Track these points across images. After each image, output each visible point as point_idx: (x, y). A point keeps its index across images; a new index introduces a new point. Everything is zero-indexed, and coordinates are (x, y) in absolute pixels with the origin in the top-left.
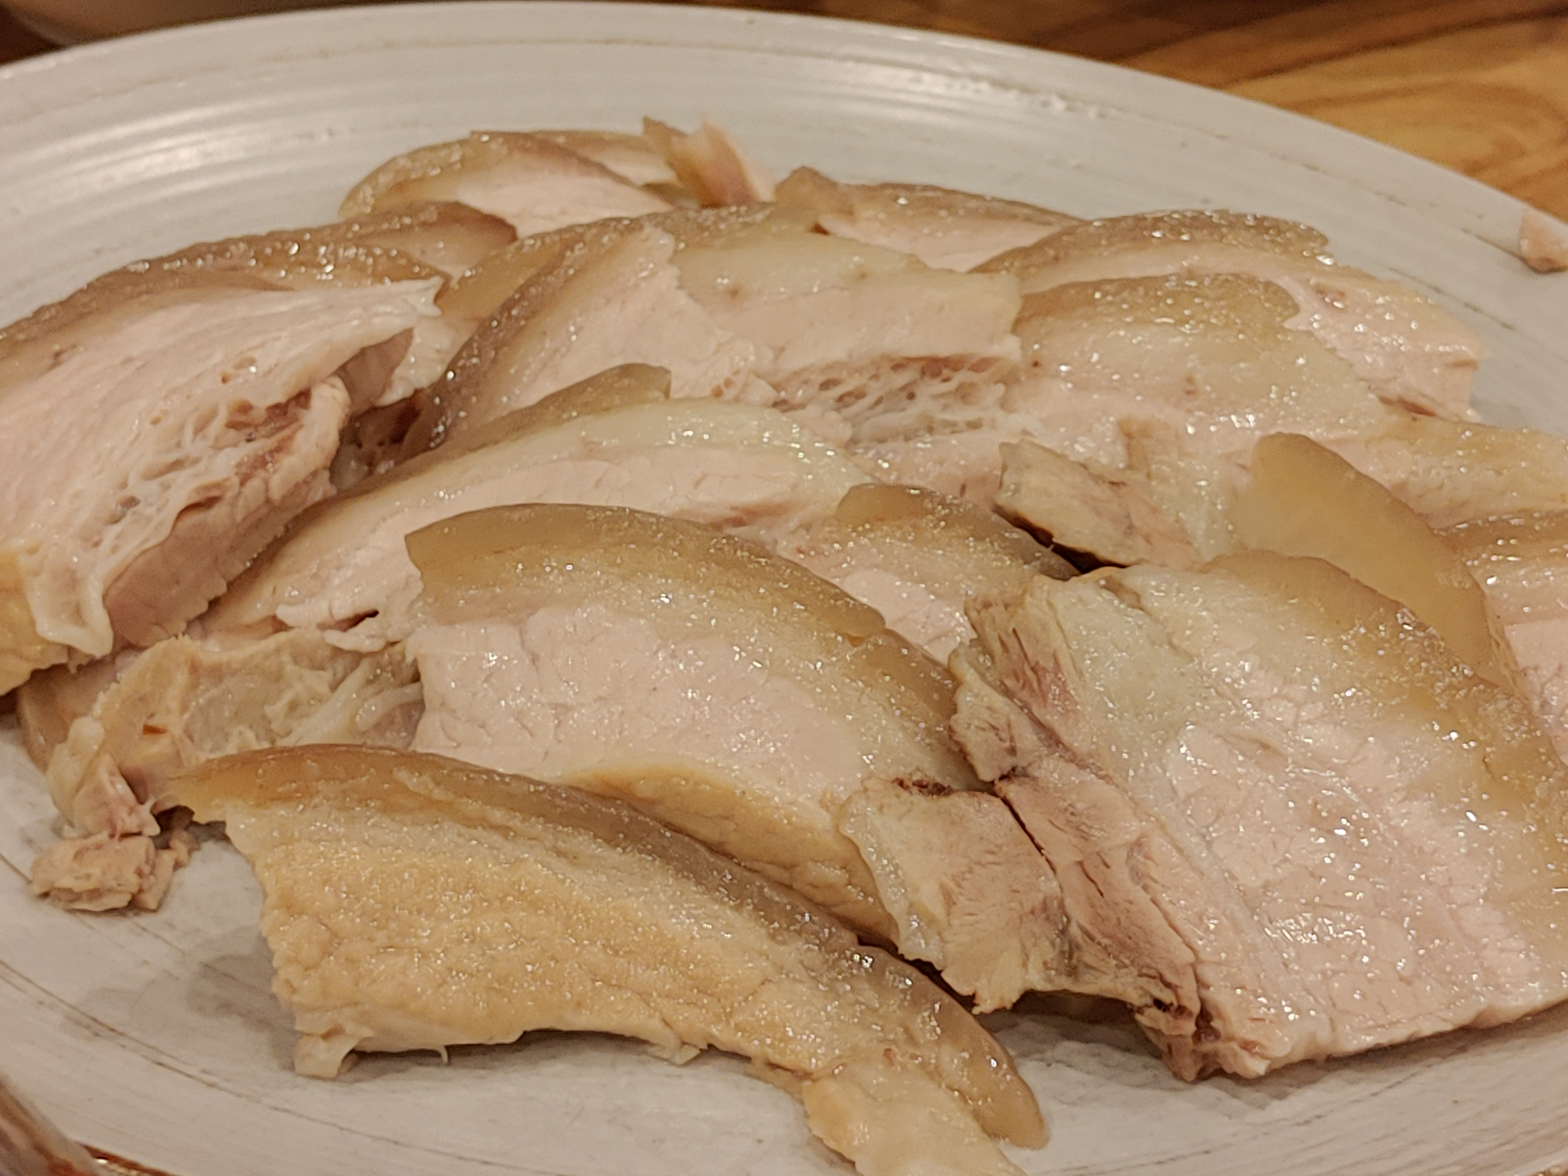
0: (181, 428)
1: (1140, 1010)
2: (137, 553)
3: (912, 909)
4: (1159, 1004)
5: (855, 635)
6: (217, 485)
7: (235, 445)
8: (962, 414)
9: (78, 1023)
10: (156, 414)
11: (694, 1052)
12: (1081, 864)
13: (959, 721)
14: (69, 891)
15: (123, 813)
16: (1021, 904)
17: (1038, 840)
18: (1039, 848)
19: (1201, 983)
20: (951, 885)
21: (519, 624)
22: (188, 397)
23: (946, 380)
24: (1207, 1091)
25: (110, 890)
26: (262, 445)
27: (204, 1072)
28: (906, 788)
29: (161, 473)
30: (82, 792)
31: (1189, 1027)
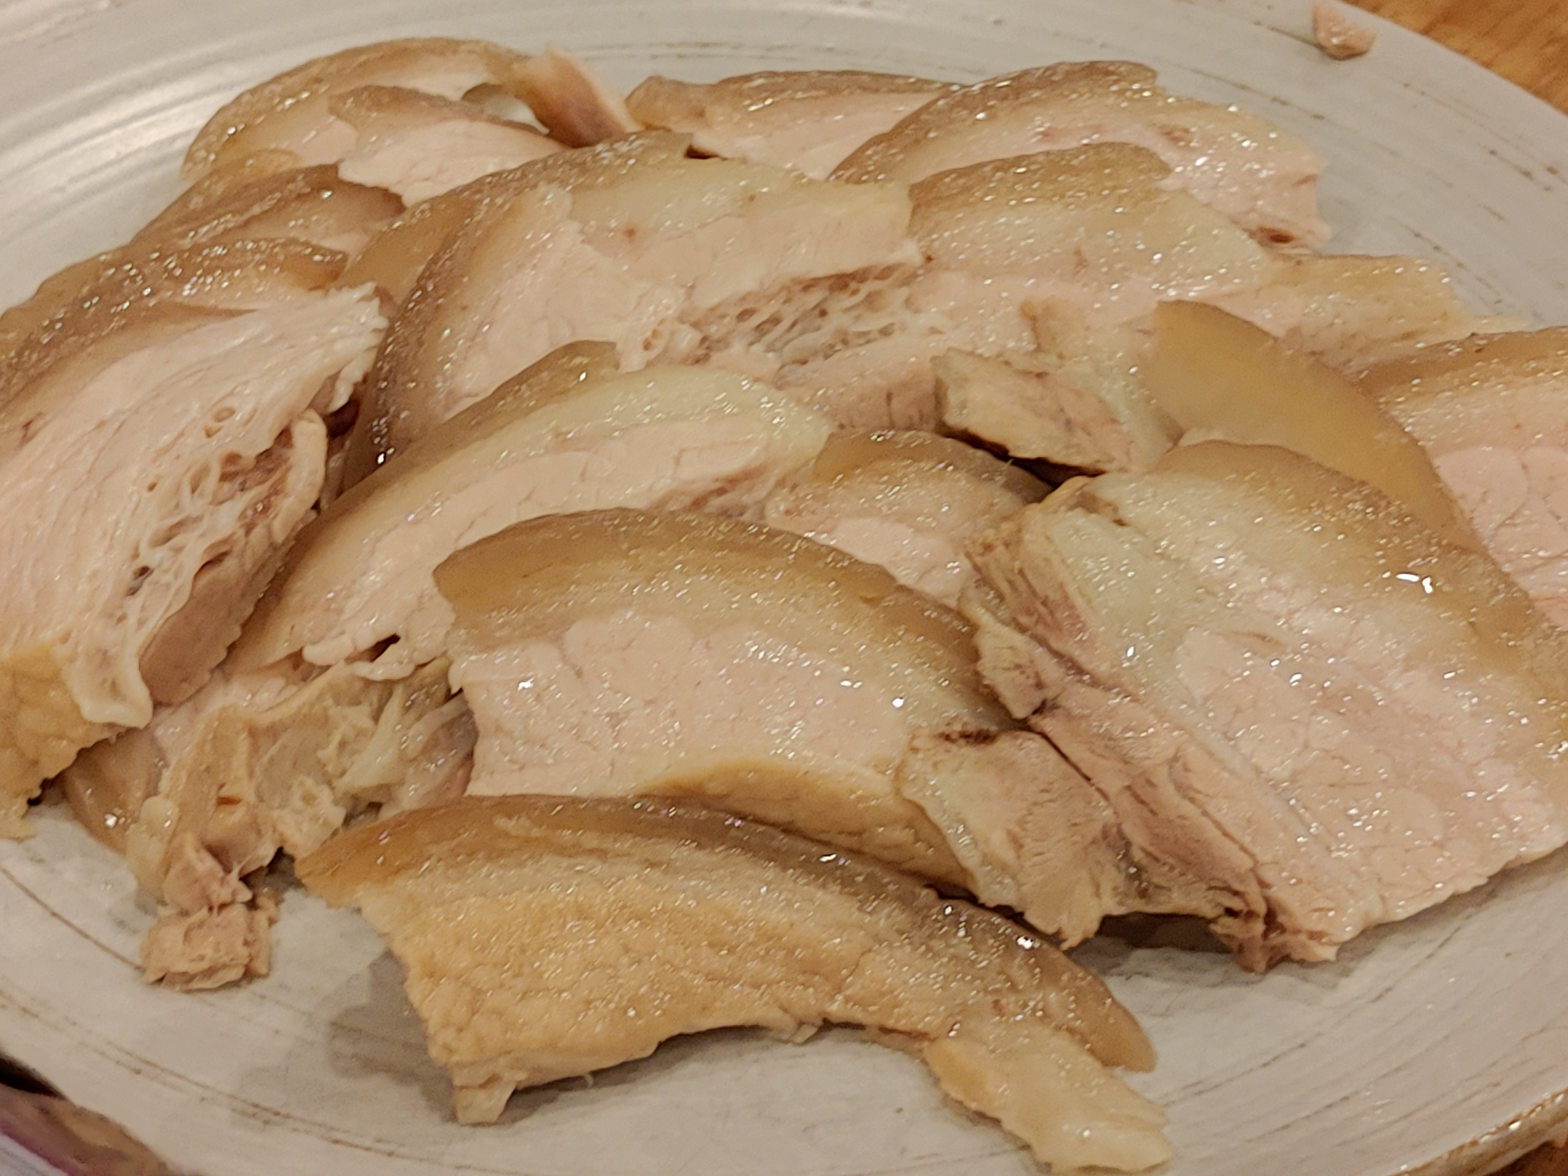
0: (177, 490)
1: (1214, 921)
2: (161, 622)
3: (986, 859)
4: (1230, 912)
5: (869, 596)
6: (225, 541)
7: (231, 498)
8: (873, 323)
9: (244, 1113)
10: (151, 480)
11: (810, 1031)
12: (1129, 788)
13: (985, 665)
14: (185, 973)
15: (215, 887)
16: (1083, 836)
17: (1085, 770)
18: (1088, 779)
19: (1263, 884)
20: (1016, 829)
21: (558, 640)
22: (178, 457)
23: (855, 292)
24: (1279, 980)
25: (224, 966)
26: (255, 492)
27: (379, 1141)
28: (953, 741)
29: (168, 539)
30: (172, 873)
31: (1259, 927)
